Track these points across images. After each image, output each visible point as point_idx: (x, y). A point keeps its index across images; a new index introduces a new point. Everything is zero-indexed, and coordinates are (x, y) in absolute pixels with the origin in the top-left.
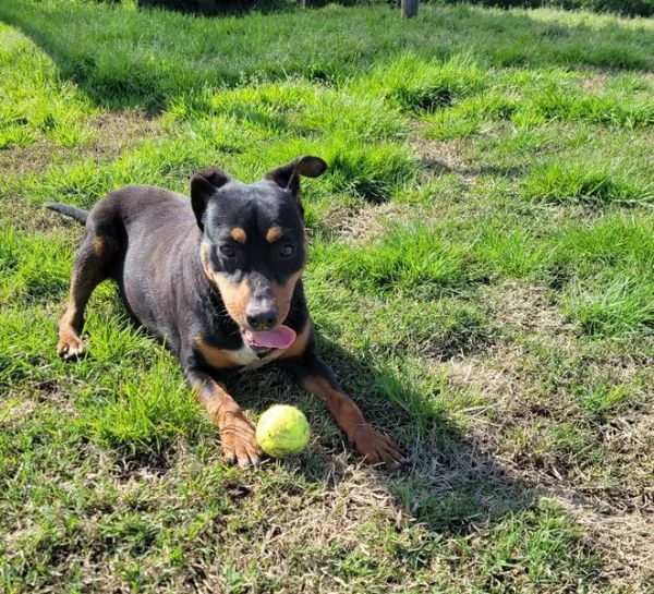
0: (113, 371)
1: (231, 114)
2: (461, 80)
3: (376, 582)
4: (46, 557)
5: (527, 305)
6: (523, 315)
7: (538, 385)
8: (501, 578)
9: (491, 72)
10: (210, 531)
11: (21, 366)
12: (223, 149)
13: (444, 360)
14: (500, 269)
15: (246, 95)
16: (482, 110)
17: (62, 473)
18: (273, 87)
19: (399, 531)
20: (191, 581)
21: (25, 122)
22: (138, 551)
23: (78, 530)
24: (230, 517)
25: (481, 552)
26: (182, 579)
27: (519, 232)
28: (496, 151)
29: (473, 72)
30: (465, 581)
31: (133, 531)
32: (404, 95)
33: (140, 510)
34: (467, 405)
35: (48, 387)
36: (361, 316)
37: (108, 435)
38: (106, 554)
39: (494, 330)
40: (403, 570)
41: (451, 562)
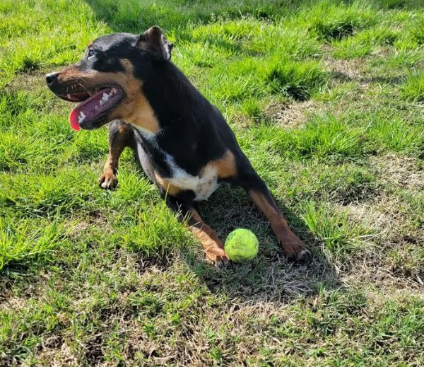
0: (133, 205)
1: (205, 42)
2: (359, 18)
3: (300, 342)
4: (98, 316)
5: (402, 169)
6: (399, 176)
7: (408, 222)
8: (381, 344)
9: (381, 12)
10: (195, 305)
11: (78, 200)
12: (200, 65)
13: (345, 205)
14: (384, 145)
15: (215, 29)
16: (373, 39)
17: (105, 267)
18: (233, 23)
19: (315, 311)
20: (184, 335)
21: (75, 47)
22: (152, 315)
23: (116, 301)
24: (207, 298)
25: (369, 327)
26: (179, 333)
27: (398, 121)
28: (382, 66)
29: (368, 12)
30: (357, 344)
31: (149, 303)
32: (320, 28)
33: (152, 290)
34: (361, 234)
35: (94, 214)
36: (290, 175)
37: (132, 244)
38: (133, 316)
39: (380, 185)
40: (318, 335)
41: (348, 332)
